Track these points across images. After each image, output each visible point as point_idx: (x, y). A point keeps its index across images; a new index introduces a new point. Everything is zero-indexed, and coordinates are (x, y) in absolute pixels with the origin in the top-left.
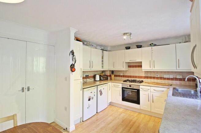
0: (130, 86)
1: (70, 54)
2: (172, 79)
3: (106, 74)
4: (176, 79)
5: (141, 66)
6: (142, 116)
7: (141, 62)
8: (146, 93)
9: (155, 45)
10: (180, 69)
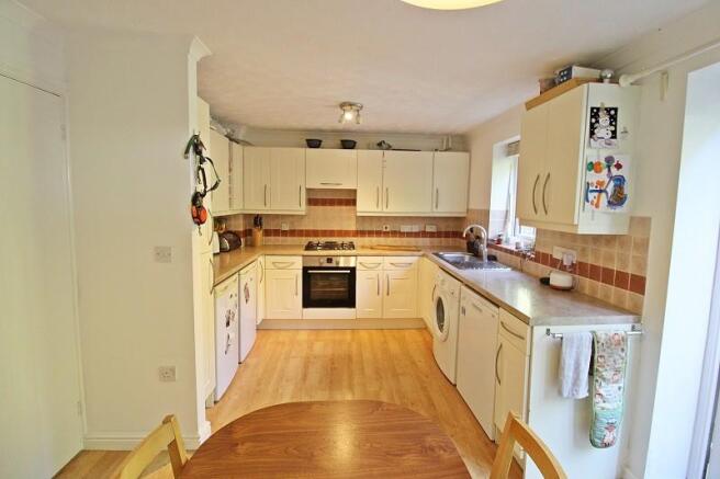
0: (330, 260)
1: (187, 152)
2: (416, 235)
3: (233, 229)
4: (424, 234)
5: (353, 202)
6: (364, 335)
7: (355, 191)
8: (373, 274)
9: (389, 148)
10: (439, 210)
